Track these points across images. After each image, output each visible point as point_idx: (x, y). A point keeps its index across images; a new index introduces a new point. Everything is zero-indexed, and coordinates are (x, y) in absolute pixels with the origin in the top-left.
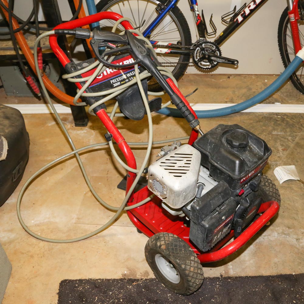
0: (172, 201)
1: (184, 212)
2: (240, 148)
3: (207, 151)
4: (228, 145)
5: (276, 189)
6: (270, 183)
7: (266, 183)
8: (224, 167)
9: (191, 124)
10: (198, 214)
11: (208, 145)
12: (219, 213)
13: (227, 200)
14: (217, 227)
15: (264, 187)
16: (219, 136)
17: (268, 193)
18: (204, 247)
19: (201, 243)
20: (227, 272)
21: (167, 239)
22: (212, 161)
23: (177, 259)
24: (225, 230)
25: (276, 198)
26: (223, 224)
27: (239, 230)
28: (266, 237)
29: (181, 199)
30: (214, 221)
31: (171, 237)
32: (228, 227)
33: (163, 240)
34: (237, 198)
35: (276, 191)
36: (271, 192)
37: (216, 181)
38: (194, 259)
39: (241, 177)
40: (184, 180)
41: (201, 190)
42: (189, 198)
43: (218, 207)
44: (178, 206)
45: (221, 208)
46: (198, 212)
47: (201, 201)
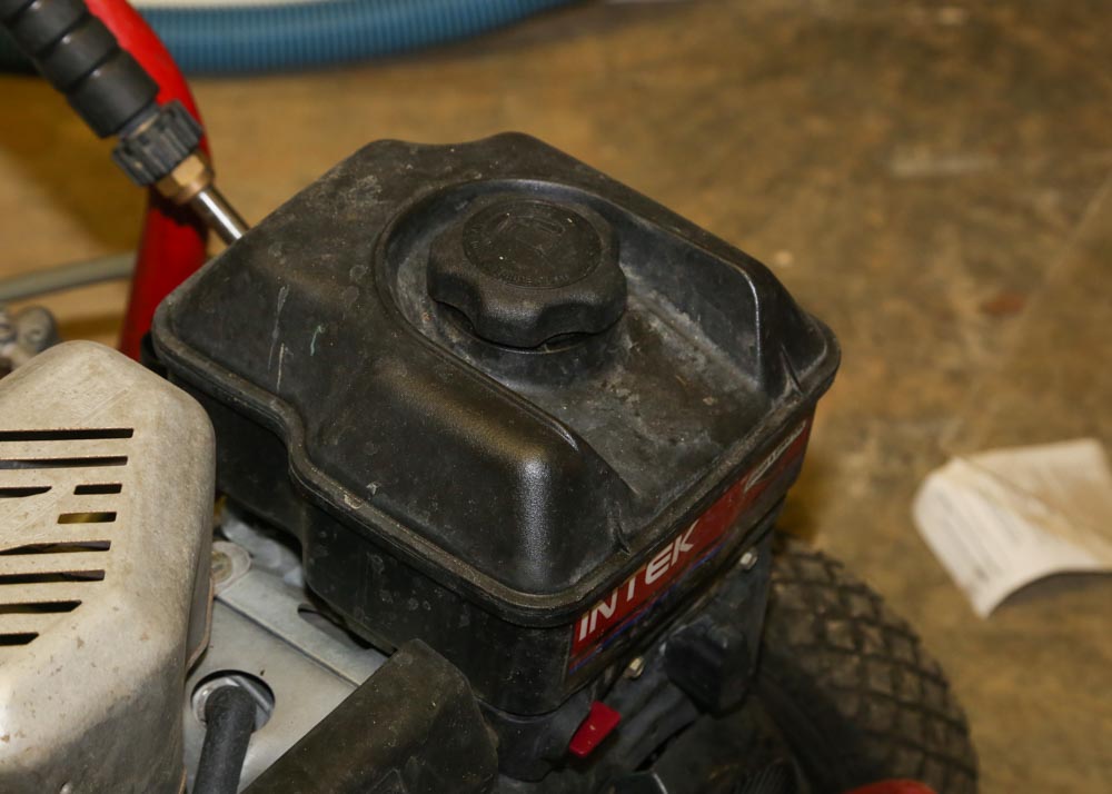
2: (552, 345)
3: (268, 390)
4: (448, 330)
5: (923, 675)
6: (864, 619)
7: (834, 626)
8: (423, 521)
9: (128, 151)
11: (275, 334)
15: (810, 664)
16: (363, 251)
17: (849, 708)
22: (318, 476)
25: (927, 754)
35: (923, 692)
36: (880, 697)
37: (365, 645)
39: (579, 598)
40: (58, 670)
41: (237, 740)
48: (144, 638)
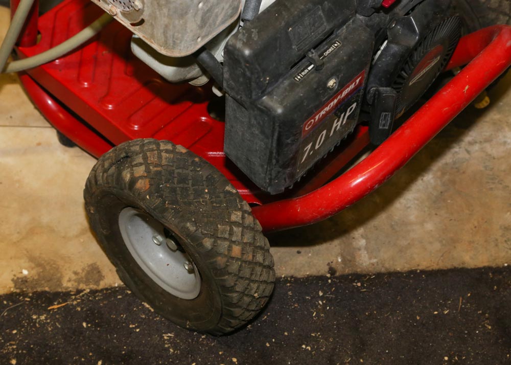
0: (162, 31)
1: (204, 71)
10: (248, 74)
12: (317, 69)
13: (344, 23)
14: (311, 114)
18: (271, 179)
19: (262, 166)
20: (349, 258)
21: (152, 158)
23: (189, 220)
24: (337, 124)
26: (332, 104)
27: (384, 122)
28: (477, 147)
29: (192, 25)
30: (300, 92)
31: (167, 151)
32: (348, 114)
33: (141, 164)
34: (377, 18)
38: (243, 218)
42: (218, 22)
43: (314, 48)
44: (182, 48)
45: (323, 50)
46: (248, 65)
47: (257, 30)
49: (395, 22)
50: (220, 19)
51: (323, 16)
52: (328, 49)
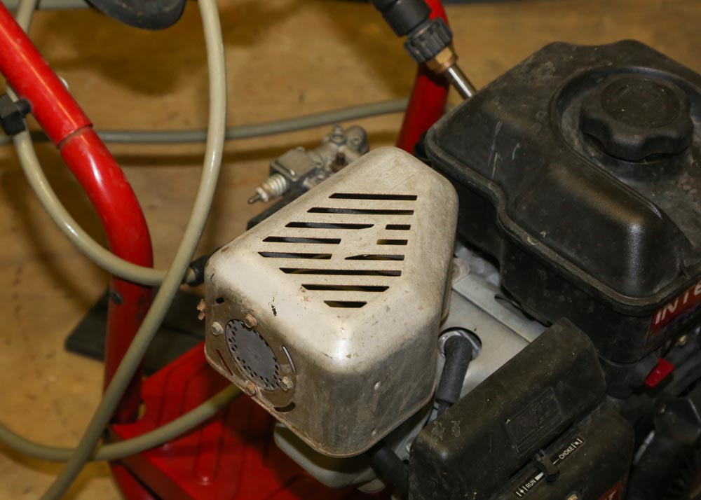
0: (320, 420)
1: (379, 474)
2: (648, 159)
3: (488, 178)
4: (589, 149)
8: (572, 254)
9: (413, 44)
10: (446, 486)
11: (493, 147)
12: (549, 479)
13: (588, 411)
16: (544, 104)
22: (513, 226)
29: (364, 413)
34: (637, 402)
37: (530, 318)
39: (658, 301)
40: (377, 322)
41: (462, 365)
42: (401, 408)
43: (544, 448)
44: (348, 445)
45: (557, 450)
46: (445, 473)
47: (459, 422)
48: (421, 308)
49: (665, 406)
50: (404, 403)
51: (557, 402)
52: (565, 448)
